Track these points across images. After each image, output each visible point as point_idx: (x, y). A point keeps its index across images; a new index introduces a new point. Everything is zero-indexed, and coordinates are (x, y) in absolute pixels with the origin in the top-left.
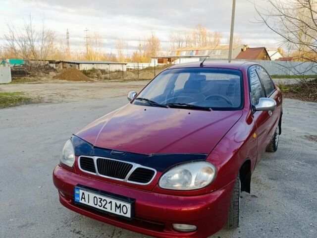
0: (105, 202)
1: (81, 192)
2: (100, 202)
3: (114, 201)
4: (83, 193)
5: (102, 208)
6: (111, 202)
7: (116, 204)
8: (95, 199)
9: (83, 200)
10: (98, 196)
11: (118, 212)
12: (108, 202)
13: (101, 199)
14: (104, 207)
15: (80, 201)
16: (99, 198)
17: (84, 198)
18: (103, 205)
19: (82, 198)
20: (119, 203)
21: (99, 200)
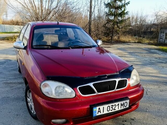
0: (115, 106)
1: (98, 108)
2: (112, 108)
3: (120, 103)
4: (99, 108)
5: (113, 111)
6: (118, 104)
7: (121, 103)
8: (109, 107)
9: (99, 113)
10: (110, 105)
11: (122, 108)
12: (117, 105)
13: (113, 106)
14: (114, 110)
15: (97, 115)
16: (111, 106)
17: (100, 111)
18: (113, 109)
19: (98, 112)
20: (122, 102)
21: (111, 107)
